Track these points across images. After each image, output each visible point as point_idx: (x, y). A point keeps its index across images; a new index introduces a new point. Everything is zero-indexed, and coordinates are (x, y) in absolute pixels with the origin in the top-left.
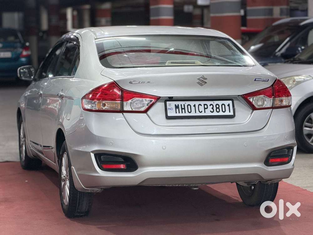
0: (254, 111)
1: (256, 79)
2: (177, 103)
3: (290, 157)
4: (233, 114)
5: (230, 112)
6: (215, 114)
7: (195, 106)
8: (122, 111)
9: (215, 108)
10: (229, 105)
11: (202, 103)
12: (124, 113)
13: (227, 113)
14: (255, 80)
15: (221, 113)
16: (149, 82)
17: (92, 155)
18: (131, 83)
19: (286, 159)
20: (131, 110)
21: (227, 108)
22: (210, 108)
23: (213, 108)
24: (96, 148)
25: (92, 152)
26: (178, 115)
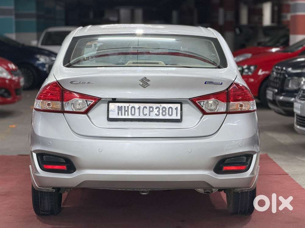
0: (204, 116)
1: (207, 82)
2: (120, 105)
3: (247, 165)
4: (180, 118)
5: (177, 116)
6: (161, 117)
7: (139, 108)
8: (63, 112)
9: (161, 111)
10: (176, 109)
11: (148, 105)
12: (65, 114)
13: (174, 117)
14: (205, 83)
15: (167, 117)
16: (88, 83)
17: (34, 155)
18: (71, 83)
19: (244, 167)
20: (72, 110)
21: (174, 111)
22: (156, 111)
23: (158, 111)
24: (38, 148)
25: (35, 151)
26: (120, 117)
